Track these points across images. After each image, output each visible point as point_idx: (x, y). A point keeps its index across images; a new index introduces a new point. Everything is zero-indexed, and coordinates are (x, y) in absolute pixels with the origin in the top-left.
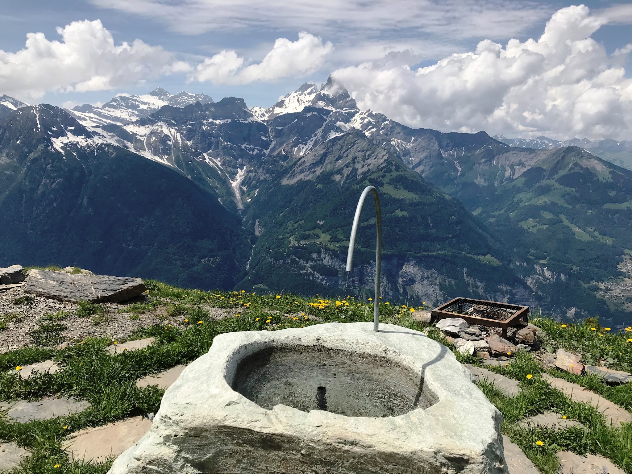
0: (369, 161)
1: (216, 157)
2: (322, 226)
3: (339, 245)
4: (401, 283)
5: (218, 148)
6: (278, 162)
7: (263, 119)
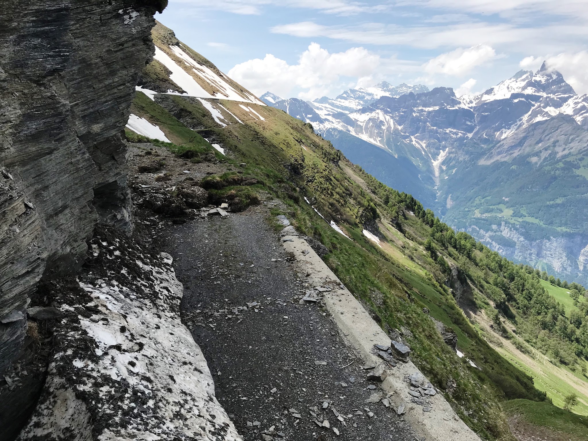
0: (572, 145)
1: (422, 140)
2: (507, 202)
3: (520, 220)
4: (582, 261)
5: (425, 132)
6: (478, 144)
7: (470, 105)
